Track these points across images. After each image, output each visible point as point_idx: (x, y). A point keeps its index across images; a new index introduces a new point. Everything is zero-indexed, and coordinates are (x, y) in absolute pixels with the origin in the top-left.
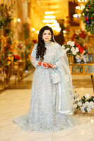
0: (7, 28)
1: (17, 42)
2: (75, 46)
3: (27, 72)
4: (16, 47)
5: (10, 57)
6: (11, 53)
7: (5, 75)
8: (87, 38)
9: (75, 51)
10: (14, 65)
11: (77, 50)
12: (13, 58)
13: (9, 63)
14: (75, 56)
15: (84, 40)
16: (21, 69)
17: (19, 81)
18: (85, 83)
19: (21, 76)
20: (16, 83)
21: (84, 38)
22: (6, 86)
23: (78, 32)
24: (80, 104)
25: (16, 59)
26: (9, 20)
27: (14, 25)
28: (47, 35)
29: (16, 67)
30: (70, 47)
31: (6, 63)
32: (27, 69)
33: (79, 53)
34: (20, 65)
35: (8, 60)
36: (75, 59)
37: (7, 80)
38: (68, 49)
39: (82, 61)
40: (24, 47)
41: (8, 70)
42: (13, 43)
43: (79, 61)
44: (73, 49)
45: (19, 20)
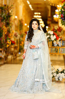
0: (8, 21)
1: (14, 32)
2: (54, 35)
3: (20, 53)
4: (13, 35)
5: (9, 42)
6: (10, 39)
7: (5, 53)
8: (62, 32)
9: (53, 38)
10: (11, 47)
11: (55, 37)
12: (10, 42)
13: (8, 46)
14: (53, 41)
15: (60, 33)
16: (16, 51)
17: (14, 59)
18: (59, 62)
19: (16, 55)
20: (12, 60)
21: (60, 32)
22: (5, 62)
23: (56, 27)
24: (55, 74)
25: (13, 43)
26: (9, 16)
27: (13, 20)
28: (35, 25)
29: (13, 49)
30: (50, 35)
31: (6, 45)
32: (20, 51)
33: (56, 40)
34: (15, 48)
35: (7, 44)
36: (53, 44)
37: (6, 58)
38: (48, 36)
39: (58, 45)
40: (19, 36)
41: (7, 51)
42: (11, 32)
43: (56, 45)
44: (52, 36)
45: (16, 17)
